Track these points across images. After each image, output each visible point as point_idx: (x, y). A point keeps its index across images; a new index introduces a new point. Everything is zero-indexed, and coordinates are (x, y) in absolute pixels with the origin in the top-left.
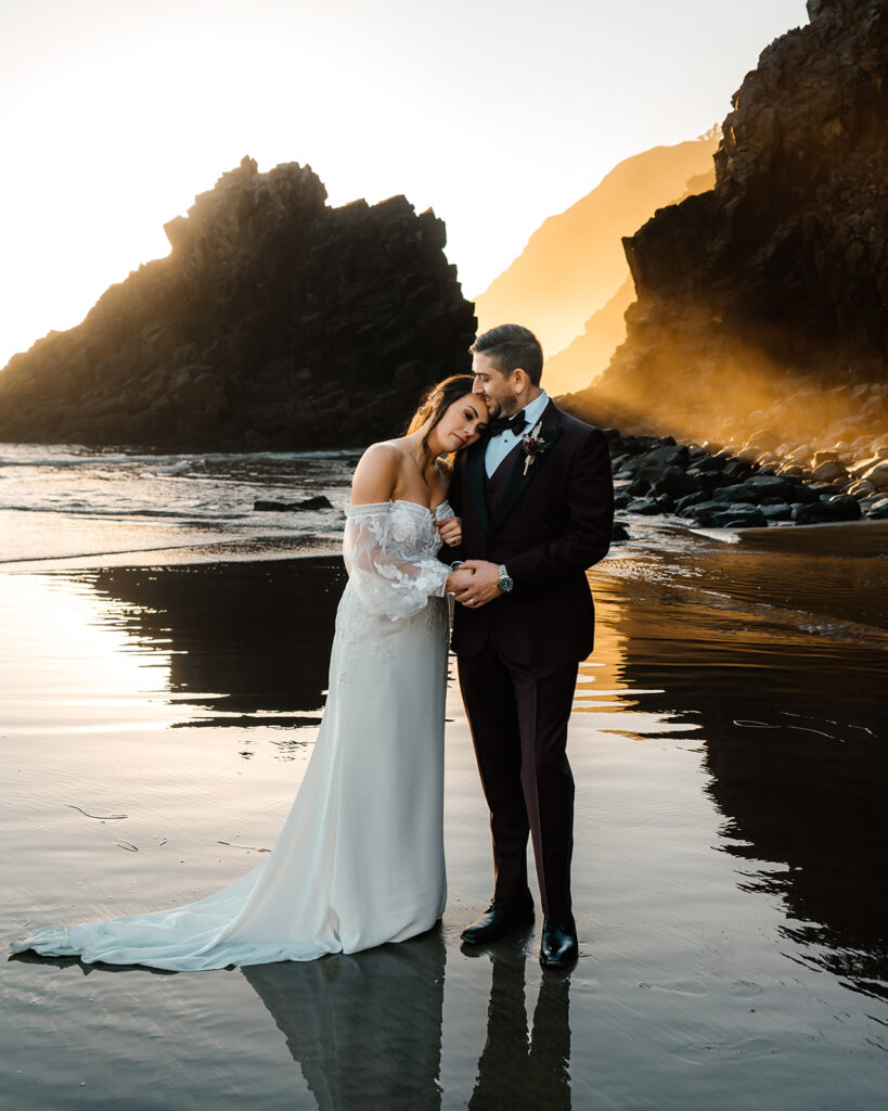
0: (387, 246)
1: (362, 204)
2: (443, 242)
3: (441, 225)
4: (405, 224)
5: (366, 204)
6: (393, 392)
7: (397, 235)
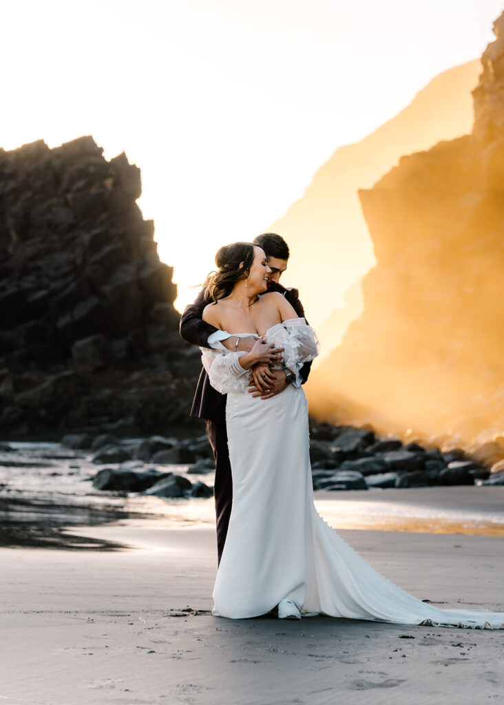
0: (69, 196)
1: (40, 146)
2: (137, 192)
3: (135, 172)
4: (92, 169)
5: (46, 146)
6: (66, 373)
7: (81, 183)
